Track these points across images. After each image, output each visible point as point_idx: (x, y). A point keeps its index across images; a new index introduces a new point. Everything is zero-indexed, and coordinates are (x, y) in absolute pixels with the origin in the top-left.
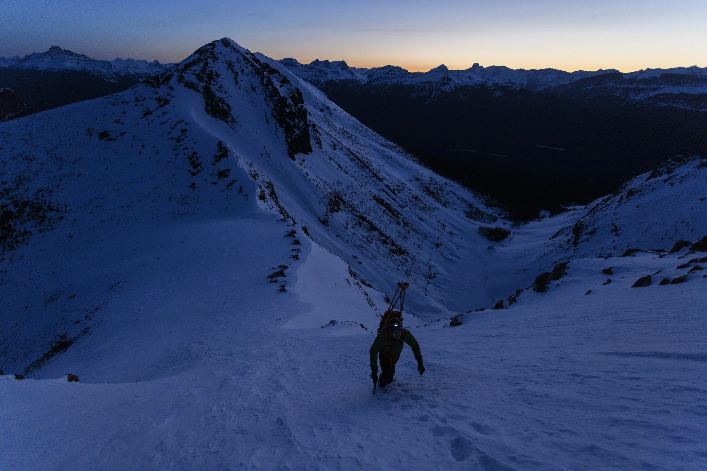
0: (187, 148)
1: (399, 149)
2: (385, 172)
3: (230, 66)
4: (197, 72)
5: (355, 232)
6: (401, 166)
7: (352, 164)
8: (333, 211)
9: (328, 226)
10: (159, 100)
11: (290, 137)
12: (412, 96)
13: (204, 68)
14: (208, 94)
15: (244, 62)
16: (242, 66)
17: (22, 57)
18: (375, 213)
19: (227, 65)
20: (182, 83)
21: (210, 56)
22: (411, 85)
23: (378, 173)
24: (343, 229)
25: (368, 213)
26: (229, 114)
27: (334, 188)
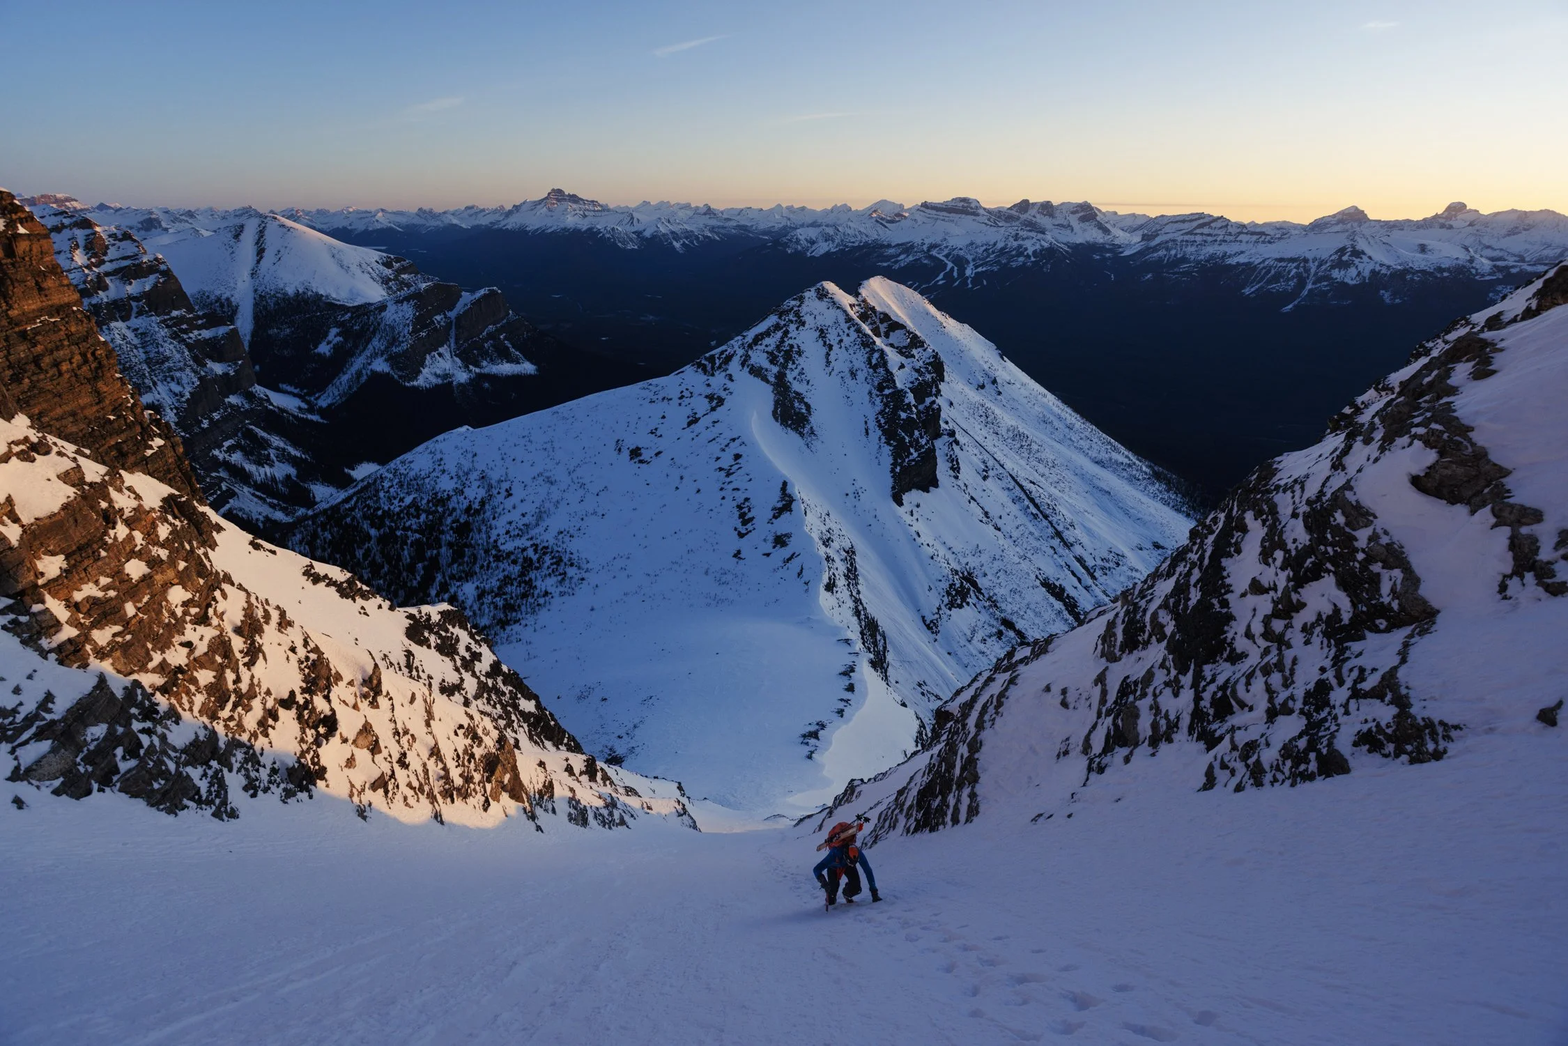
0: (738, 489)
1: (1134, 472)
2: (1085, 527)
3: (822, 333)
4: (769, 349)
5: (985, 650)
6: (1127, 513)
7: (1014, 509)
8: (951, 605)
9: (937, 633)
10: (710, 397)
11: (901, 465)
12: (1247, 291)
13: (782, 341)
14: (781, 385)
15: (844, 326)
16: (841, 333)
17: (508, 207)
18: (1038, 614)
19: (818, 333)
20: (745, 368)
21: (794, 319)
22: (1249, 263)
23: (1068, 529)
24: (963, 642)
25: (1022, 613)
26: (808, 421)
27: (964, 561)
